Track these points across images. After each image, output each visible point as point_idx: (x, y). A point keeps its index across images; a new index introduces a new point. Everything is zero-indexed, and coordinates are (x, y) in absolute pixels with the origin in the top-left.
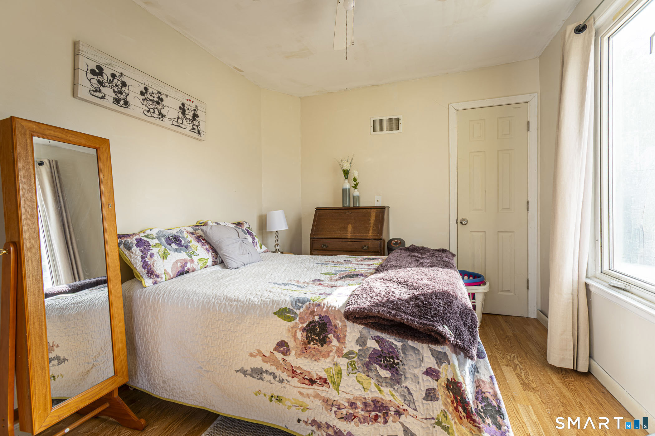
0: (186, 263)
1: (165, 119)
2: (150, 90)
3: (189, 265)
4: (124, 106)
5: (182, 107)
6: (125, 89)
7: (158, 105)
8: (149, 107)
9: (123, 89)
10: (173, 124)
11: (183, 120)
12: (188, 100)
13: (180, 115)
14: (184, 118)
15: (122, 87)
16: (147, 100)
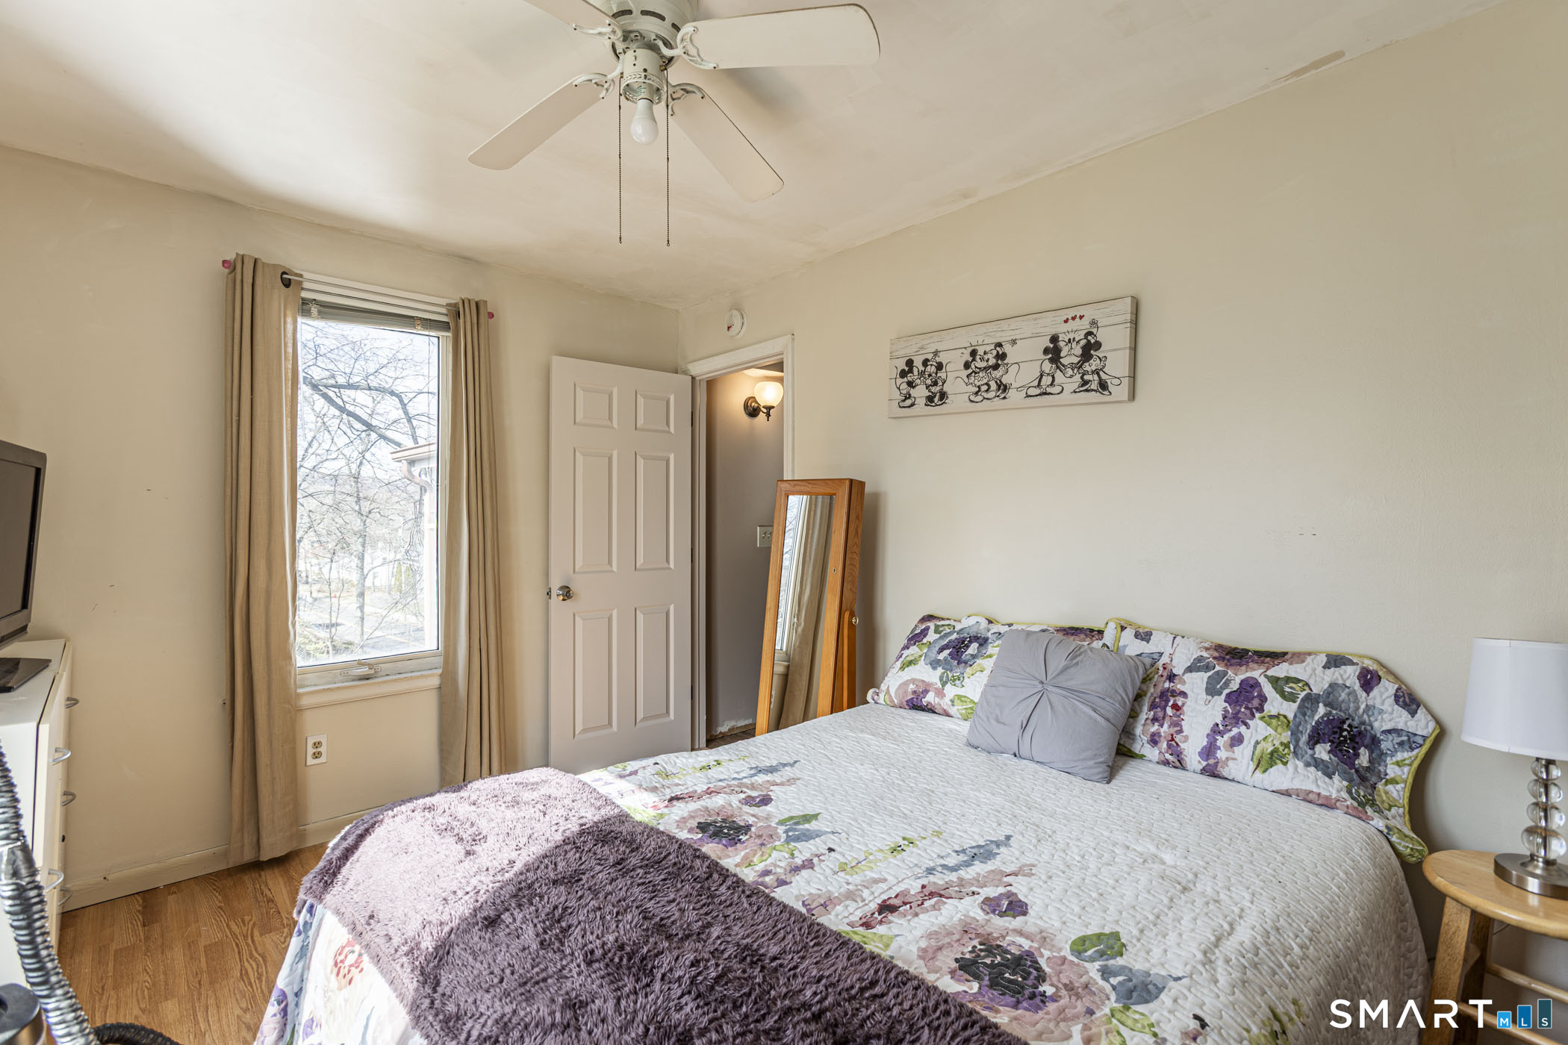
0: (926, 692)
1: (1011, 393)
2: (981, 352)
3: (930, 698)
4: (940, 403)
5: (1052, 346)
6: (942, 374)
7: (995, 372)
8: (978, 384)
9: (939, 375)
10: (1028, 396)
11: (1053, 377)
12: (1066, 321)
13: (1047, 367)
14: (1058, 367)
15: (936, 374)
16: (976, 373)
